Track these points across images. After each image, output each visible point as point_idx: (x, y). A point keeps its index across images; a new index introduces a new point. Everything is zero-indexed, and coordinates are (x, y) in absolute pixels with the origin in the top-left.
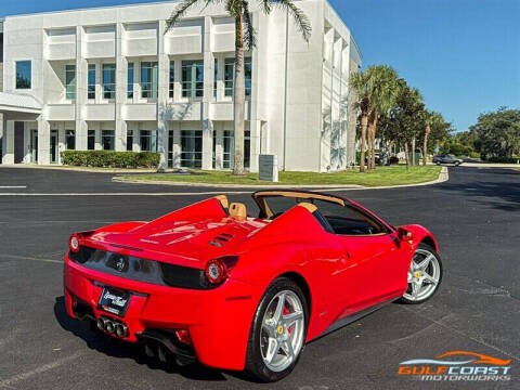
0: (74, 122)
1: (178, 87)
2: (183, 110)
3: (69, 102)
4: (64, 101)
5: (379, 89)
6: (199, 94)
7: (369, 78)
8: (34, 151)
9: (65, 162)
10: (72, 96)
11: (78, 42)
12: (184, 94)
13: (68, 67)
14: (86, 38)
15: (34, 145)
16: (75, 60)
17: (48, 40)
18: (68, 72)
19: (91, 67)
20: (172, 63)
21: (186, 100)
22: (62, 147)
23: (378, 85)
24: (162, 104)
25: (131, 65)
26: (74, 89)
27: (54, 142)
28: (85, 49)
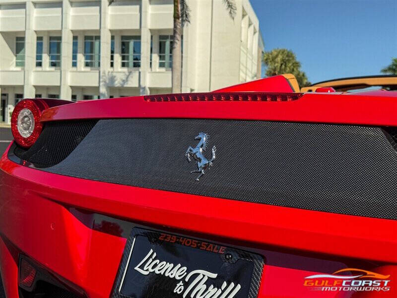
0: (22, 87)
1: (118, 58)
2: (124, 78)
3: (19, 69)
4: (13, 68)
5: (286, 66)
6: (137, 65)
7: (277, 56)
10: (21, 64)
12: (123, 65)
13: (18, 39)
14: (35, 13)
16: (24, 32)
18: (18, 42)
19: (39, 39)
20: (113, 38)
21: (125, 69)
23: (284, 62)
24: (104, 73)
25: (75, 38)
26: (23, 58)
27: (4, 104)
28: (34, 22)
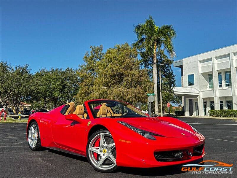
0: (213, 98)
3: (211, 89)
4: (208, 89)
8: (197, 111)
9: (210, 115)
10: (212, 87)
11: (213, 64)
13: (209, 75)
14: (216, 62)
15: (197, 108)
16: (212, 72)
17: (200, 65)
18: (209, 77)
19: (220, 73)
22: (209, 109)
26: (213, 84)
27: (205, 107)
28: (216, 66)
